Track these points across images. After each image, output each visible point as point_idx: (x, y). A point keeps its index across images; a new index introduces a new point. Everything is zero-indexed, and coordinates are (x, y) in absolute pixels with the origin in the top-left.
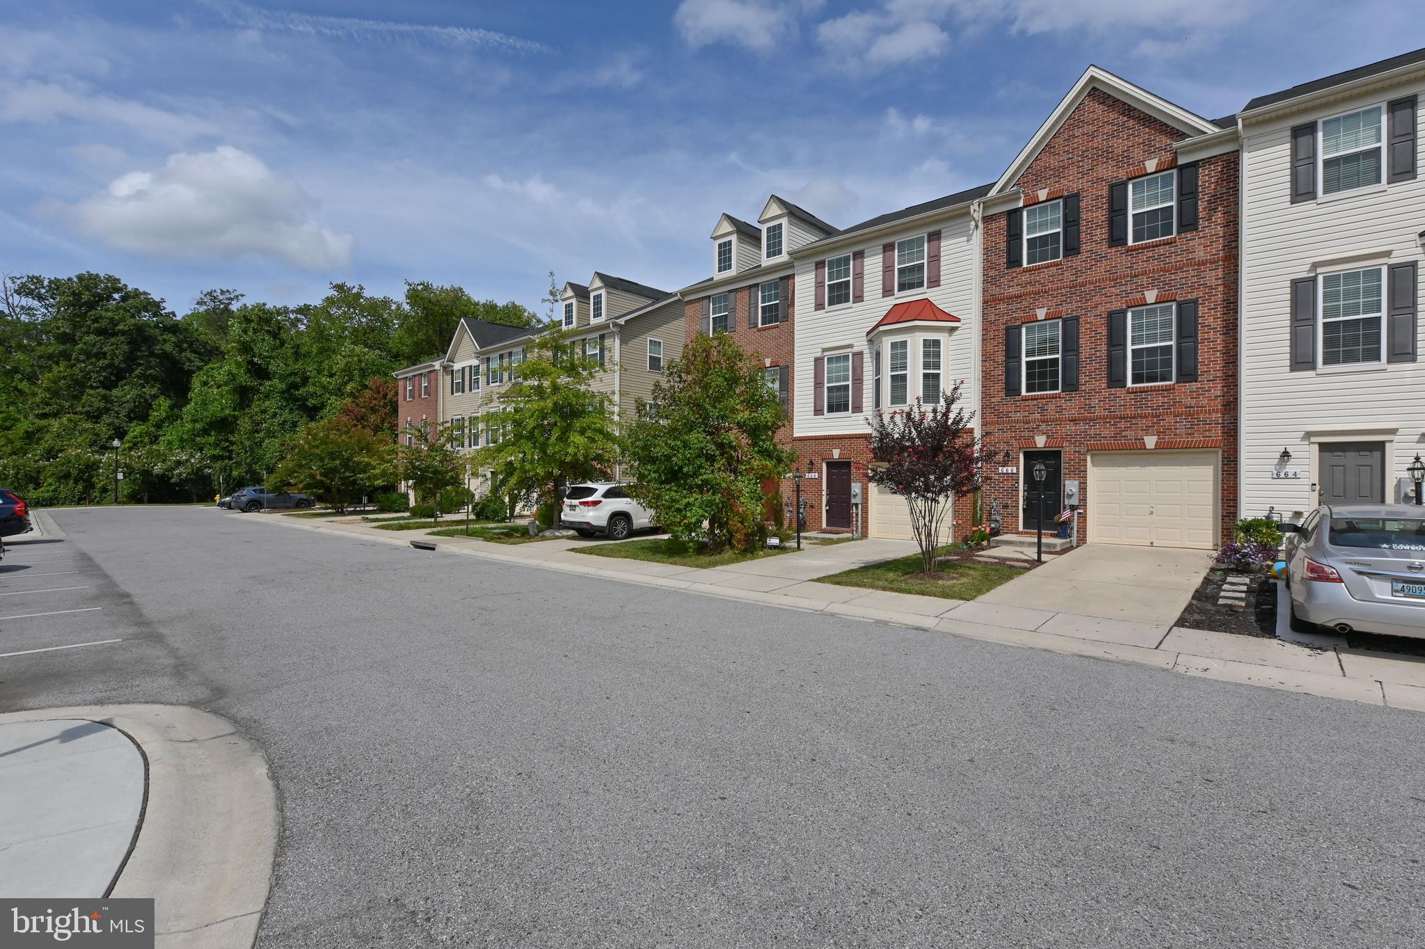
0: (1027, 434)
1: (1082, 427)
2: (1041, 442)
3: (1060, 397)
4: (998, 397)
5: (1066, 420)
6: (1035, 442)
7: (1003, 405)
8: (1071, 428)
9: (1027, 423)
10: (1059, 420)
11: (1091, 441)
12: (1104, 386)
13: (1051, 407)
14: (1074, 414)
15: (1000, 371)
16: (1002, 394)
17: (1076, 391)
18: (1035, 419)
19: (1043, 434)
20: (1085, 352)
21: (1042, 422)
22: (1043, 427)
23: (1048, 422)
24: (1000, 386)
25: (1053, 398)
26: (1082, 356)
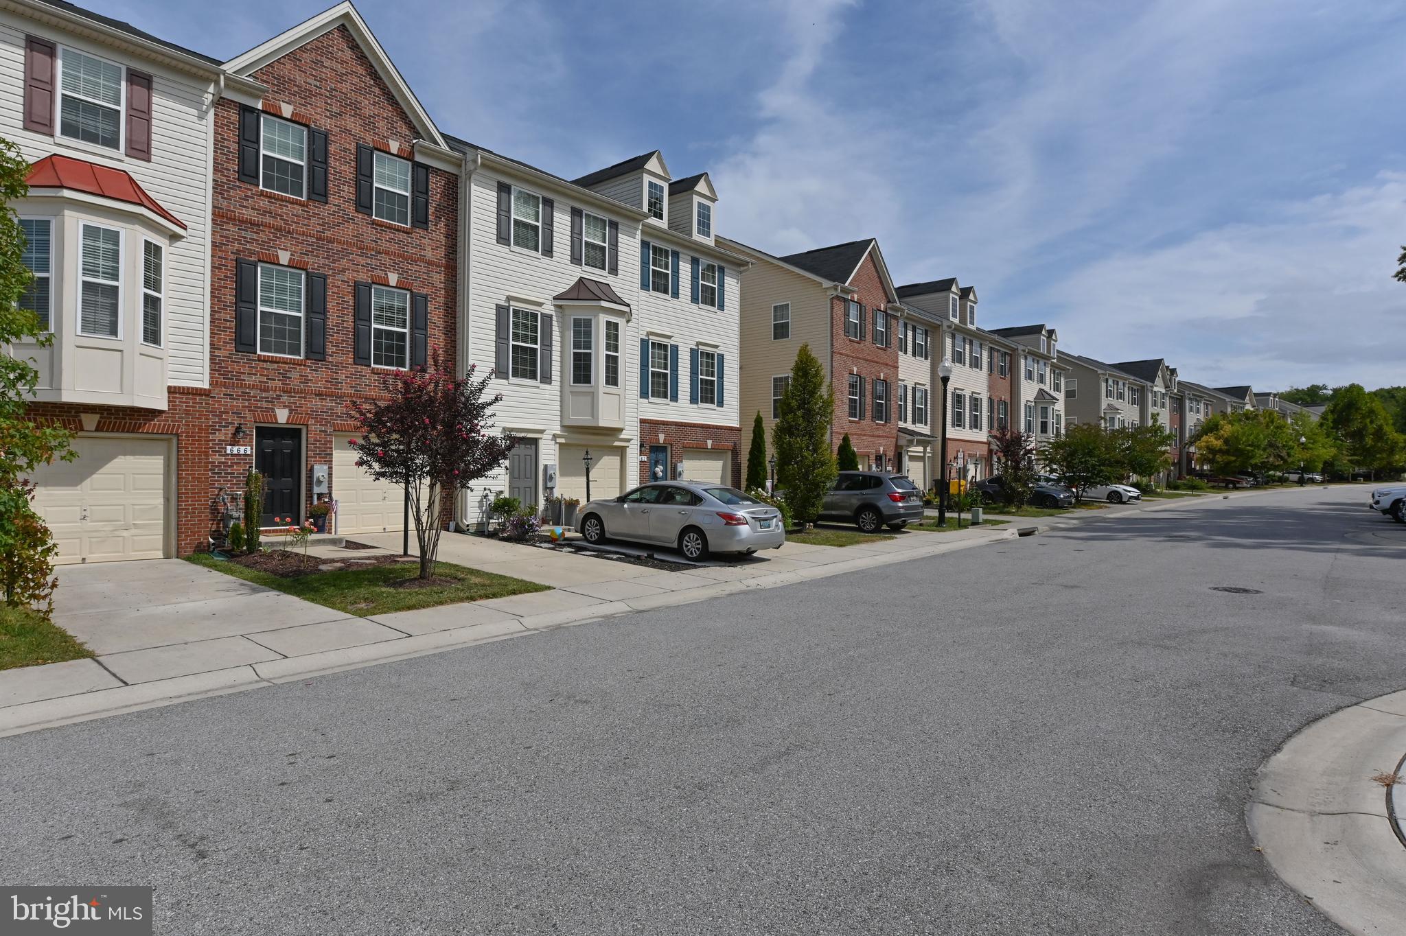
0: (265, 404)
1: (329, 403)
2: (282, 416)
3: (304, 365)
4: (224, 350)
5: (312, 393)
6: (275, 416)
7: (232, 361)
8: (317, 403)
9: (265, 391)
10: (305, 392)
11: (337, 420)
12: (351, 361)
13: (294, 375)
14: (320, 387)
15: (228, 314)
16: (231, 347)
17: (323, 361)
18: (276, 387)
19: (285, 406)
20: (332, 319)
21: (284, 392)
22: (285, 398)
23: (290, 392)
24: (228, 335)
25: (298, 364)
26: (330, 322)
